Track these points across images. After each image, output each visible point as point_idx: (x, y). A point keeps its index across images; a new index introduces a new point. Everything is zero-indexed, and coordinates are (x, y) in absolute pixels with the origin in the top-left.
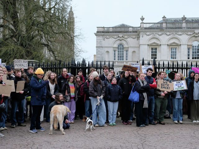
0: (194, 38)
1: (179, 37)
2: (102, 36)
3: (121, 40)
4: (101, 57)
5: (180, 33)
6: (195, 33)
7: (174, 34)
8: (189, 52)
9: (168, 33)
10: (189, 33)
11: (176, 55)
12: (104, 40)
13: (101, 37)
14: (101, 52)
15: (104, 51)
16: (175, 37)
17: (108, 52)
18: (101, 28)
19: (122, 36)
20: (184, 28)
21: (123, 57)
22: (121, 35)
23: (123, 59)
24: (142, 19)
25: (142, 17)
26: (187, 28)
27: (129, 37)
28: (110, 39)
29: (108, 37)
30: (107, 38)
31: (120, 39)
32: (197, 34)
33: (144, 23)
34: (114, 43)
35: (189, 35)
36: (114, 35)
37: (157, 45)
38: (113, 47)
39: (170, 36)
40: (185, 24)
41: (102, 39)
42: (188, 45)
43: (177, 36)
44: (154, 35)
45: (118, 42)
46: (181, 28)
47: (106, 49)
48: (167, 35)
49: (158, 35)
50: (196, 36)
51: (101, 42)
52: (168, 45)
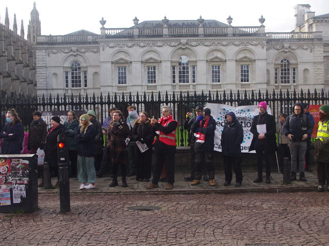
0: (180, 51)
1: (159, 49)
2: (45, 49)
3: (75, 56)
4: (45, 82)
5: (160, 44)
6: (181, 43)
7: (151, 45)
8: (174, 72)
9: (142, 44)
10: (173, 44)
11: (155, 77)
12: (49, 56)
13: (44, 51)
14: (45, 75)
15: (49, 73)
16: (152, 50)
17: (55, 74)
18: (44, 37)
19: (77, 50)
20: (166, 35)
21: (80, 82)
22: (74, 48)
23: (80, 86)
24: (103, 22)
25: (103, 19)
26: (169, 35)
27: (88, 50)
28: (59, 54)
29: (54, 51)
30: (53, 53)
31: (74, 54)
32: (184, 45)
33: (106, 29)
34: (65, 60)
35: (173, 46)
36: (65, 48)
37: (127, 62)
38: (64, 67)
39: (145, 48)
40: (167, 29)
41: (45, 54)
42: (172, 62)
43: (155, 48)
44: (121, 47)
45: (72, 59)
46: (161, 36)
47: (53, 71)
48: (140, 46)
49: (127, 46)
50: (183, 47)
51: (45, 59)
52: (142, 62)
